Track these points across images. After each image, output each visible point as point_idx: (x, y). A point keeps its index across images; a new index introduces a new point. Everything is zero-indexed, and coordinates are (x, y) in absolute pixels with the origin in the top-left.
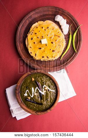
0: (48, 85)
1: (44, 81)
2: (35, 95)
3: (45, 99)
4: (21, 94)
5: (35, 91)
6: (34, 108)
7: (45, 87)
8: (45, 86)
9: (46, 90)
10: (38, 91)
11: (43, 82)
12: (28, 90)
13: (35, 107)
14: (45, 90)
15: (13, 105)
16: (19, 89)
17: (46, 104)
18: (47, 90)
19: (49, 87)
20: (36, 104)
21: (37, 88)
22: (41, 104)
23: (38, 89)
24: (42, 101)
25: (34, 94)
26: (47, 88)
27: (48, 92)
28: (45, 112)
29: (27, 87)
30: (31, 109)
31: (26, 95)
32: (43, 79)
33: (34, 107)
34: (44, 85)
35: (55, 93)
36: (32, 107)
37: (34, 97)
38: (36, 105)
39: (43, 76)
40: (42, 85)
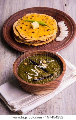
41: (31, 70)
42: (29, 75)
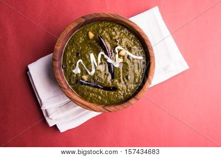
0: (127, 46)
1: (117, 37)
2: (99, 71)
3: (121, 78)
4: (65, 71)
5: (97, 61)
6: (99, 99)
7: (120, 51)
8: (119, 47)
9: (124, 57)
10: (106, 60)
11: (115, 40)
12: (80, 61)
13: (100, 97)
14: (120, 56)
15: (48, 99)
16: (60, 58)
17: (125, 87)
18: (126, 57)
19: (130, 49)
20: (102, 89)
21: (102, 53)
22: (115, 89)
23: (106, 56)
24: (116, 81)
25: (96, 68)
26: (125, 52)
27: (128, 62)
28: (125, 105)
29: (77, 54)
30: (91, 101)
31: (77, 71)
32: (113, 33)
33: (97, 98)
34: (117, 46)
35: (144, 63)
36: (94, 97)
37: (97, 74)
38: (101, 91)
39: (113, 26)
40: (114, 47)
41: (89, 56)
42: (80, 63)
